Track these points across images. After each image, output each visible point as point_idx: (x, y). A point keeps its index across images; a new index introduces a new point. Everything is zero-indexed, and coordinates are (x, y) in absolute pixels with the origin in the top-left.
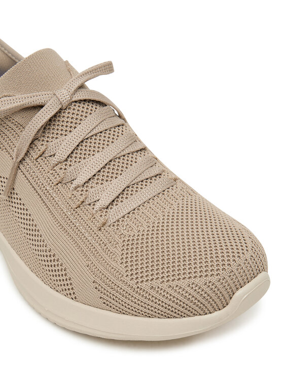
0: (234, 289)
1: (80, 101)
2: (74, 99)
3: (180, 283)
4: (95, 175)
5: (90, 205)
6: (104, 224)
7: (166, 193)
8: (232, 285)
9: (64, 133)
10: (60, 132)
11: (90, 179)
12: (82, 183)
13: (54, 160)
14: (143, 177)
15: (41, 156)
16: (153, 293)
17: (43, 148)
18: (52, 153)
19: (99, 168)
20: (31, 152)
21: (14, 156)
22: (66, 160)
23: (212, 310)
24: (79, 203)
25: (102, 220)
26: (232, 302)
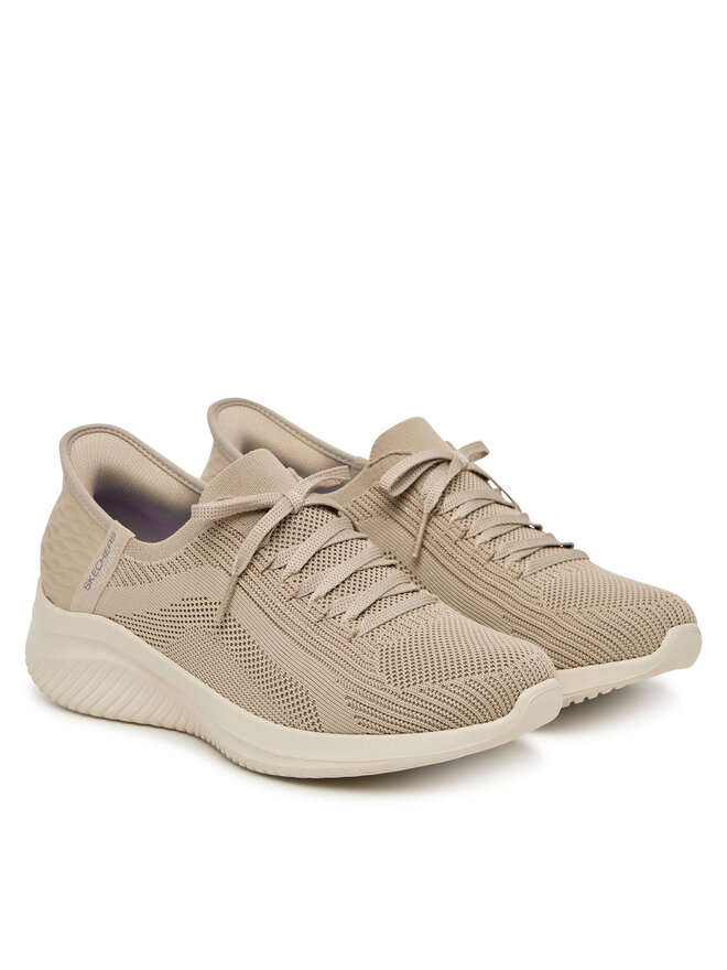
0: (520, 688)
1: (314, 506)
2: (306, 503)
3: (455, 682)
4: (338, 586)
5: (334, 618)
6: (355, 635)
7: (427, 607)
8: (518, 684)
9: (296, 541)
10: (291, 541)
11: (332, 591)
12: (323, 594)
13: (284, 573)
14: (397, 591)
15: (267, 569)
16: (422, 696)
17: (271, 559)
18: (282, 565)
19: (343, 579)
20: (256, 563)
21: (233, 573)
22: (301, 572)
23: (494, 715)
24: (322, 616)
25: (352, 630)
26: (517, 705)
